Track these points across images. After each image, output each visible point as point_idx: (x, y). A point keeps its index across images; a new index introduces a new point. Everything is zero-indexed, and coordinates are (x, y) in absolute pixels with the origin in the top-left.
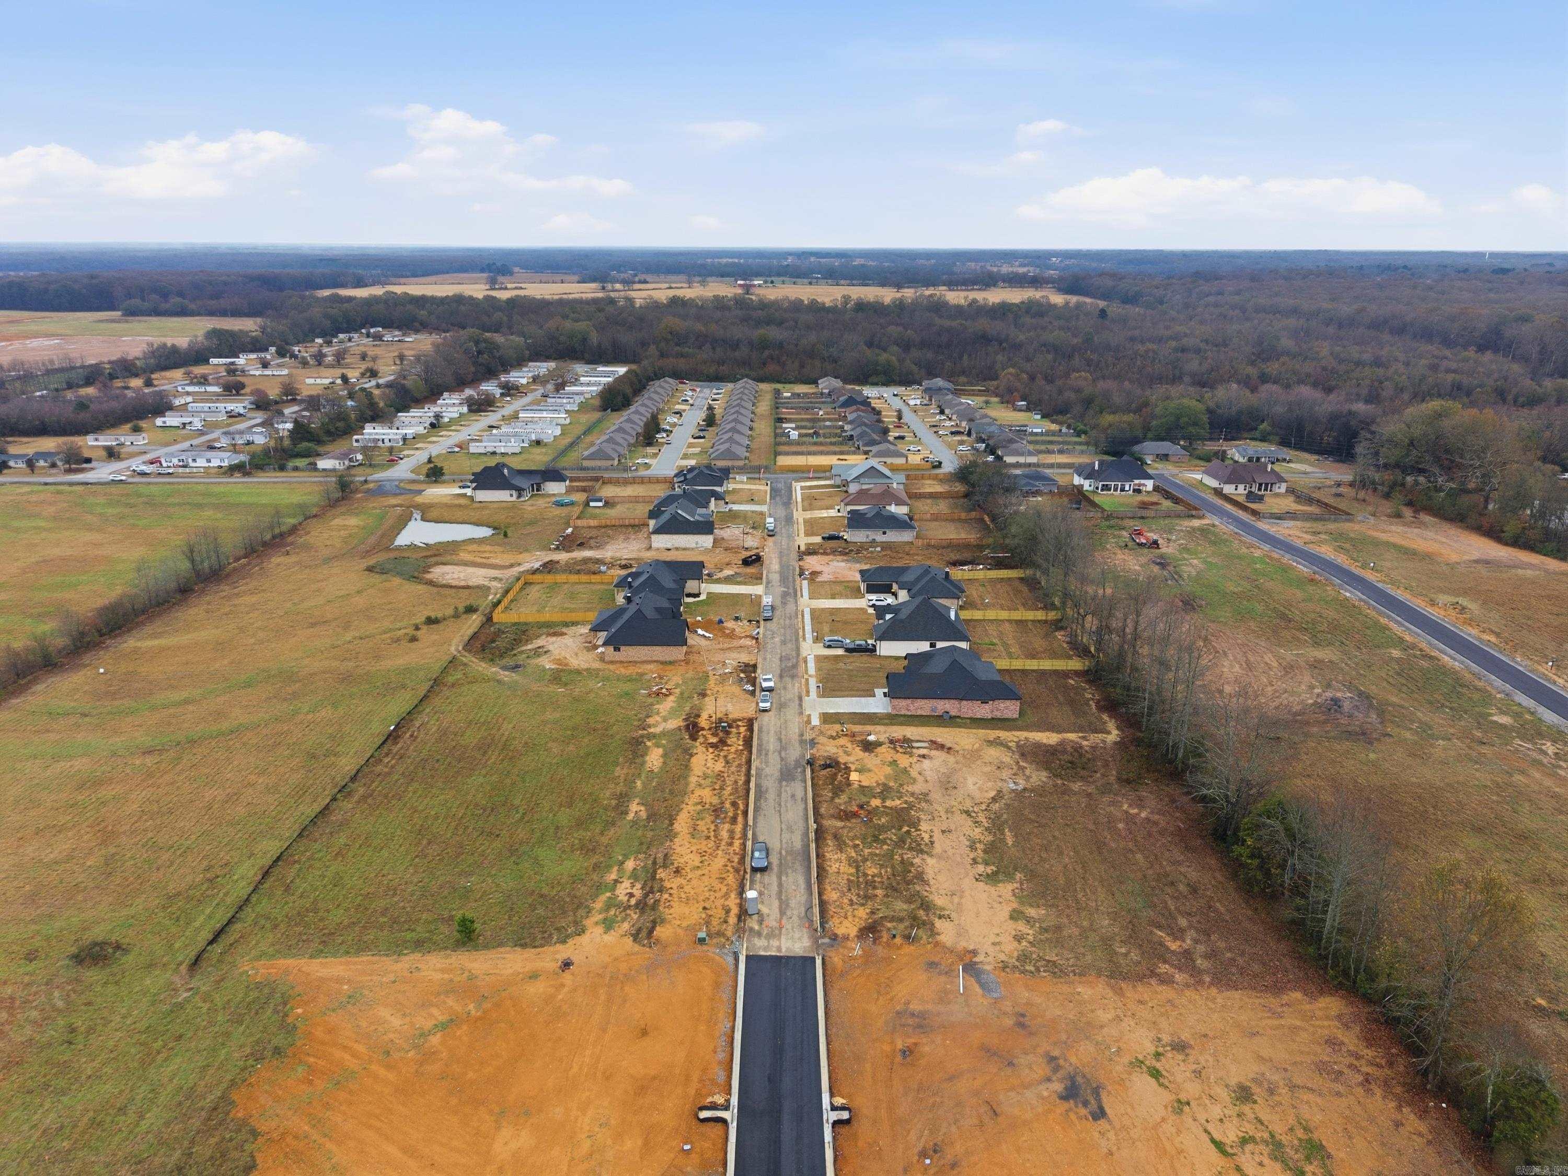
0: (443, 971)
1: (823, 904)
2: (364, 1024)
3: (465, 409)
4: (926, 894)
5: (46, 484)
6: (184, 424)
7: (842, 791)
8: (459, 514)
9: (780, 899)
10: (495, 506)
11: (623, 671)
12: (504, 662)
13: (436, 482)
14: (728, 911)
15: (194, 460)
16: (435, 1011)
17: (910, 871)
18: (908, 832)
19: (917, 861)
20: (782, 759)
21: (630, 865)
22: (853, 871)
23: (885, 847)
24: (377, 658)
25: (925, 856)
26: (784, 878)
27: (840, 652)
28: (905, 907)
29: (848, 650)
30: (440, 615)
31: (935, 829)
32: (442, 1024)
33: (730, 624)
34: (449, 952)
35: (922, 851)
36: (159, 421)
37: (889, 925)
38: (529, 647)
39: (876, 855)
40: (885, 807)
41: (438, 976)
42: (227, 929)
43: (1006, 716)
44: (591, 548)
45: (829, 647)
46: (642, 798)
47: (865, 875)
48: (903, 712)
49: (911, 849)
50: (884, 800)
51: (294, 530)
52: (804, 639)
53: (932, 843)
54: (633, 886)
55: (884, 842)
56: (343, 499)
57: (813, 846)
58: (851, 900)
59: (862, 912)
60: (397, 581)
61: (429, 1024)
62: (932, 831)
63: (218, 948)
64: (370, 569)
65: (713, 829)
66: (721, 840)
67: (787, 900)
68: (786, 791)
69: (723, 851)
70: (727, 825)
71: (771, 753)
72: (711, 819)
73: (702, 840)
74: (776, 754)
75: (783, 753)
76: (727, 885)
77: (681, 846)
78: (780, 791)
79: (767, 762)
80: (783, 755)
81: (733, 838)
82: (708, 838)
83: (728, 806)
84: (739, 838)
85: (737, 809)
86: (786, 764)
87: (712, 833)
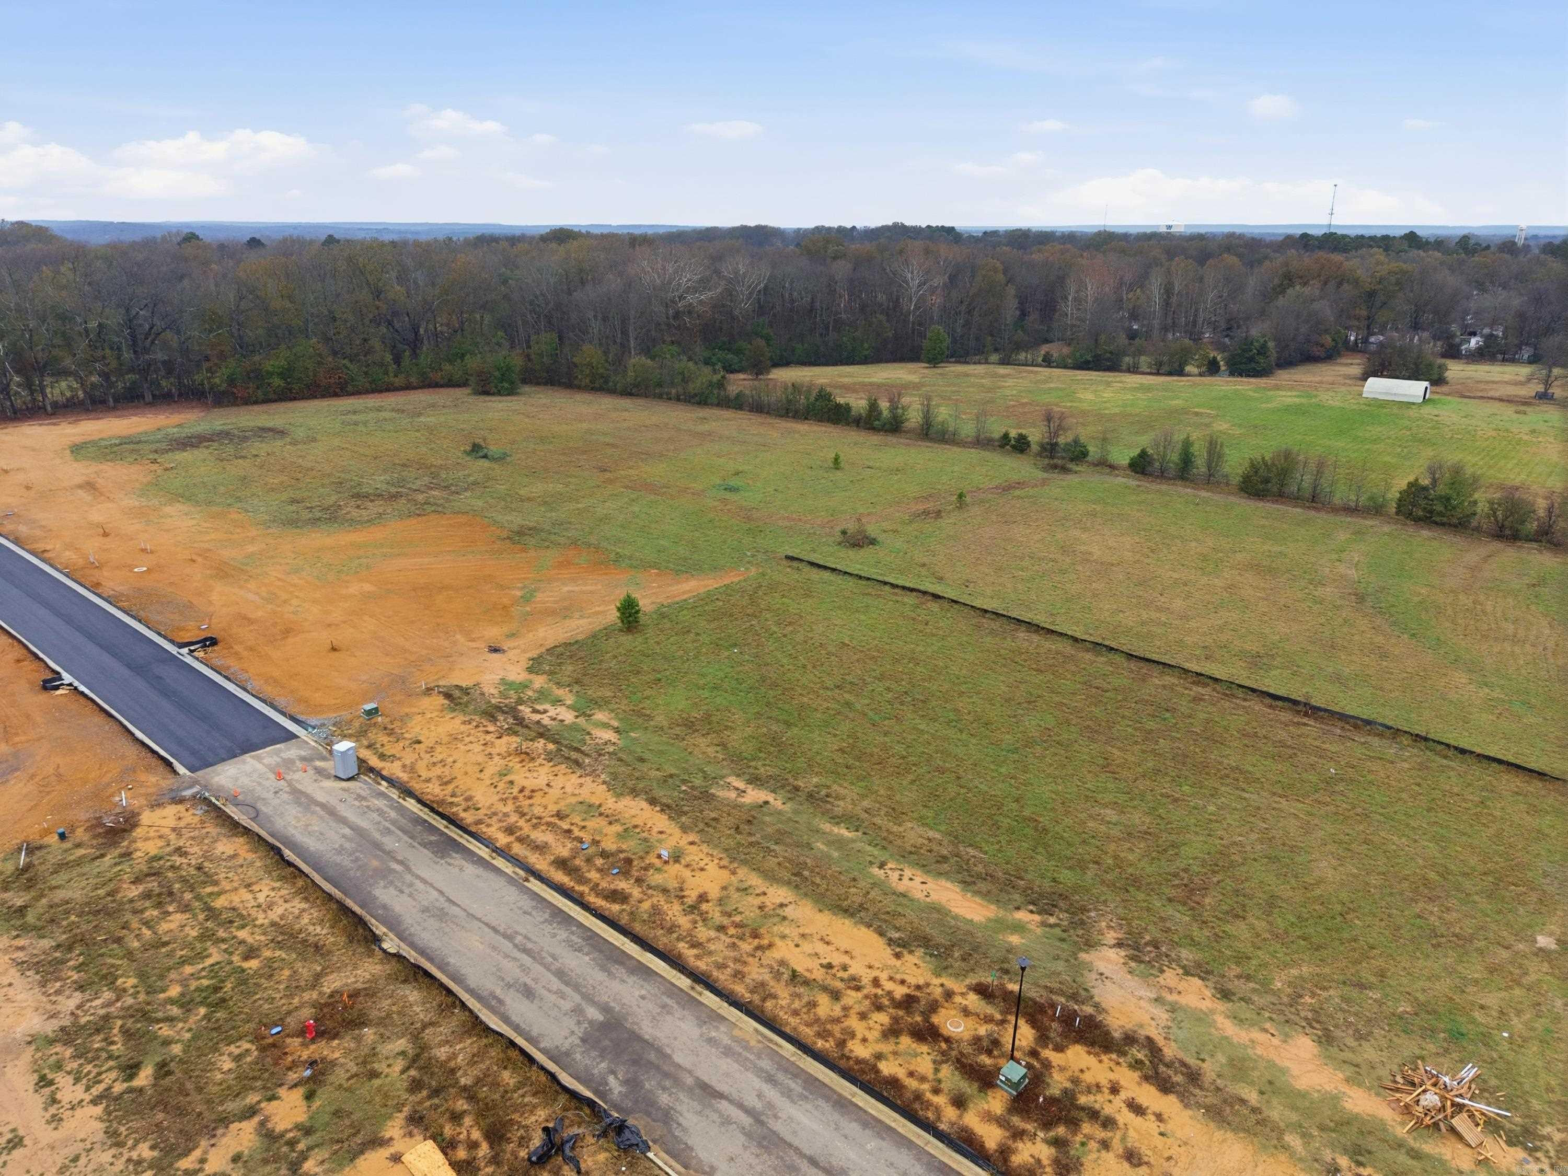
4: (21, 942)
7: (415, 1086)
9: (323, 806)
14: (382, 757)
17: (79, 968)
18: (131, 1070)
19: (70, 1002)
22: (219, 903)
23: (174, 991)
25: (51, 1027)
26: (347, 831)
28: (61, 895)
31: (47, 1135)
35: (66, 1036)
37: (81, 852)
39: (184, 962)
40: (251, 1112)
47: (186, 908)
49: (102, 1025)
50: (269, 1136)
53: (44, 1082)
55: (186, 1004)
58: (184, 854)
62: (56, 1120)
65: (577, 832)
66: (535, 827)
67: (307, 809)
68: (563, 996)
69: (506, 815)
70: (565, 853)
71: (772, 1094)
72: (609, 845)
73: (562, 806)
74: (752, 1101)
75: (746, 1120)
76: (428, 780)
77: (581, 785)
78: (576, 987)
79: (728, 1052)
80: (724, 1105)
81: (520, 840)
82: (559, 815)
83: (622, 885)
84: (509, 845)
85: (596, 891)
86: (677, 1082)
87: (564, 825)
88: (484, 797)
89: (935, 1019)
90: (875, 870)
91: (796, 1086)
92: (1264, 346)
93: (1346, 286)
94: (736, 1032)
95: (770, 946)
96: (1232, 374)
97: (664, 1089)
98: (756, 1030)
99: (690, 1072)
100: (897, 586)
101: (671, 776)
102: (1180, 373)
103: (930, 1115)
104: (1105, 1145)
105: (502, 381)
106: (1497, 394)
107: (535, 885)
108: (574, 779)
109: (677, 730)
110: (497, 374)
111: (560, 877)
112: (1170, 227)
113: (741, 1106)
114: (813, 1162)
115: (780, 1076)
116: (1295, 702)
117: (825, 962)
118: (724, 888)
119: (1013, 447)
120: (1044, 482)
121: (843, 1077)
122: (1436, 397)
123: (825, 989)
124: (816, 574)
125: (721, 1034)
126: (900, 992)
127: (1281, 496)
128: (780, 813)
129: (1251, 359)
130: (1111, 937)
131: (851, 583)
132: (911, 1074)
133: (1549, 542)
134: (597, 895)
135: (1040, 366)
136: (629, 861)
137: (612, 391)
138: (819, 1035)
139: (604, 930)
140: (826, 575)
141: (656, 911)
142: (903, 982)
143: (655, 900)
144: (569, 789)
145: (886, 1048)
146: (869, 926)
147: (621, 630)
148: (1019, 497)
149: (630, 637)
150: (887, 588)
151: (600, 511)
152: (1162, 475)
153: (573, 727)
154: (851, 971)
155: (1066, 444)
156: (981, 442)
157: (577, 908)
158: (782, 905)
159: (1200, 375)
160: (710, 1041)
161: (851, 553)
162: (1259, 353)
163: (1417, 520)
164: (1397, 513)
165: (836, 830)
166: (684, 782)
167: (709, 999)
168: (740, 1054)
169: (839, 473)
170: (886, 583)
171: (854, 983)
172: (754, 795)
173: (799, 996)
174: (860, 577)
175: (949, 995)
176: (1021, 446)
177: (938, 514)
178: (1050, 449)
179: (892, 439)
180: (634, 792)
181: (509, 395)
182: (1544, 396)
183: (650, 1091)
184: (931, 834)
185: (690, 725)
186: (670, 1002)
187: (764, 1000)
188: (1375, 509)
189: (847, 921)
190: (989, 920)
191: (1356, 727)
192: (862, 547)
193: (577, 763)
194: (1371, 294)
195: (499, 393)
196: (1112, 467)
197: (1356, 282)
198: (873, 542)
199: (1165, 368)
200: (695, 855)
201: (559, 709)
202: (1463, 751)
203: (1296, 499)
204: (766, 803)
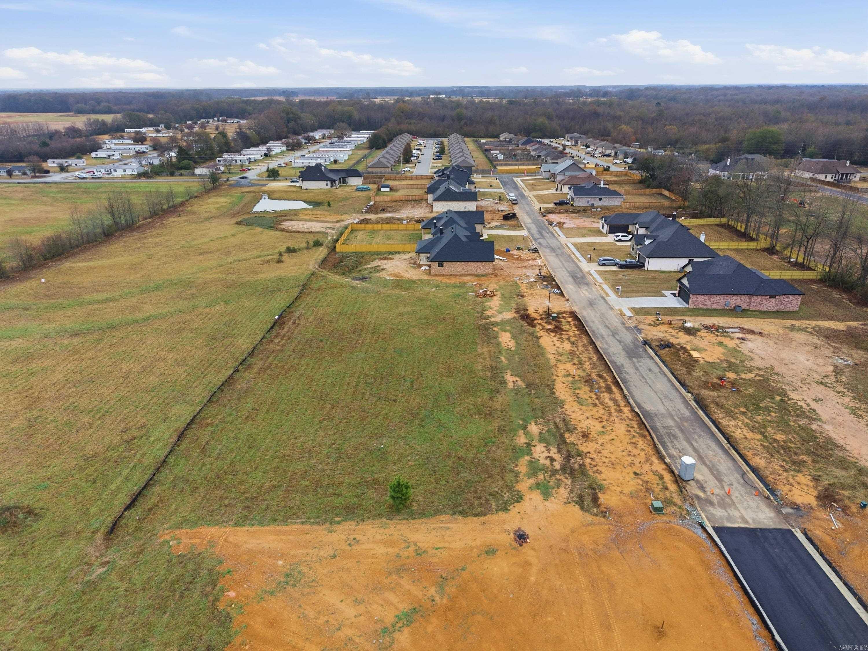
0: (386, 543)
1: (755, 470)
2: (312, 614)
3: (285, 148)
4: (852, 459)
5: (19, 183)
6: (109, 156)
7: (693, 366)
8: (293, 196)
9: (704, 463)
10: (317, 191)
11: (448, 281)
12: (353, 275)
13: (274, 180)
14: (661, 478)
15: (115, 170)
16: (391, 596)
17: (817, 438)
18: (783, 401)
19: (814, 427)
20: (620, 342)
21: (534, 429)
23: (773, 414)
24: (255, 273)
25: (819, 423)
26: (695, 444)
27: (614, 268)
28: (844, 473)
29: (621, 267)
30: (296, 247)
31: (805, 398)
32: (407, 615)
33: (515, 252)
34: (384, 520)
35: (811, 418)
36: (93, 155)
37: (845, 493)
38: (369, 266)
39: (770, 422)
40: (744, 379)
41: (381, 550)
42: (145, 492)
43: (788, 309)
44: (390, 212)
45: (604, 265)
46: (512, 370)
47: (776, 441)
48: (700, 306)
49: (799, 416)
50: (737, 374)
51: (182, 204)
52: (579, 261)
53: (814, 410)
54: (549, 450)
55: (768, 410)
56: (214, 188)
57: (701, 413)
58: (782, 467)
59: (804, 479)
60: (259, 229)
61: (389, 616)
62: (804, 400)
63: (135, 514)
64: (238, 223)
65: (594, 397)
66: (609, 407)
67: (714, 466)
68: (641, 366)
69: (617, 417)
70: (606, 394)
71: (606, 337)
72: (587, 389)
73: (591, 407)
74: (611, 337)
75: (616, 336)
76: (642, 450)
77: (573, 412)
78: (635, 366)
79: (607, 343)
80: (618, 338)
81: (619, 406)
82: (595, 405)
83: (595, 378)
84: (625, 406)
85: (606, 381)
86: (625, 345)
87: (597, 401)
88: (620, 428)
108: (573, 416)
125: (605, 346)
136: (586, 381)
141: (592, 369)
143: (590, 370)
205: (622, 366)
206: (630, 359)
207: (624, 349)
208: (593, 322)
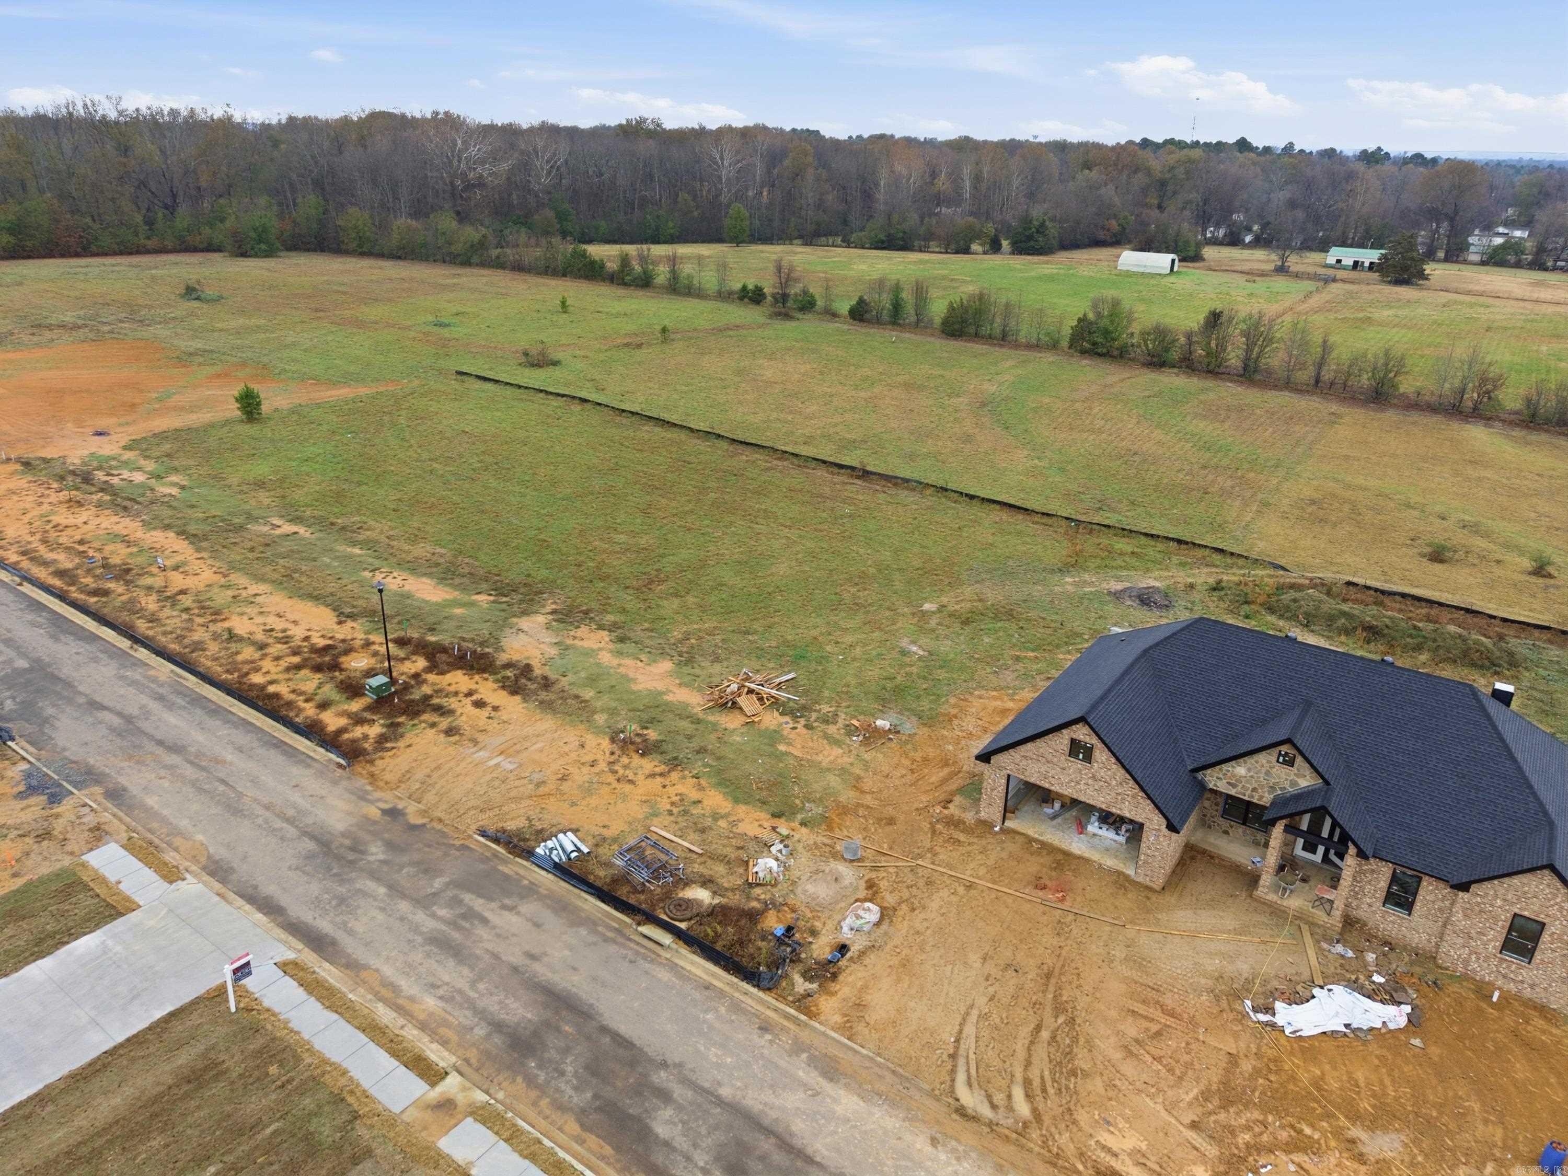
65: (91, 553)
66: (52, 550)
69: (29, 543)
70: (69, 565)
71: (154, 706)
72: (115, 560)
73: (88, 536)
74: (134, 711)
75: (116, 721)
77: (118, 523)
78: (17, 649)
79: (134, 683)
81: (32, 559)
82: (81, 542)
83: (111, 585)
84: (18, 563)
85: (83, 590)
86: (70, 701)
87: (81, 548)
88: (16, 531)
89: (343, 659)
90: (367, 574)
91: (180, 701)
92: (1043, 224)
93: (1140, 175)
94: (152, 673)
95: (224, 620)
96: (1013, 253)
97: (54, 706)
98: (172, 671)
99: (86, 695)
100: (551, 393)
101: (214, 517)
102: (966, 251)
103: (292, 714)
104: (433, 725)
105: (260, 242)
106: (1239, 268)
107: (27, 588)
108: (115, 519)
109: (245, 488)
110: (253, 234)
111: (57, 582)
112: (1036, 137)
113: (119, 714)
114: (160, 743)
115: (172, 697)
116: (853, 468)
117: (268, 627)
118: (210, 586)
119: (750, 299)
120: (761, 326)
121: (228, 694)
122: (1185, 270)
123: (253, 643)
124: (479, 384)
125: (136, 673)
126: (322, 643)
127: (977, 337)
128: (303, 539)
129: (1030, 238)
130: (549, 608)
131: (509, 391)
132: (294, 691)
133: (1187, 367)
134: (82, 592)
135: (840, 246)
136: (128, 571)
137: (381, 255)
138: (228, 671)
139: (73, 614)
140: (489, 386)
141: (132, 601)
142: (331, 638)
143: (135, 594)
144: (103, 526)
145: (281, 677)
146: (327, 606)
147: (242, 421)
148: (730, 337)
149: (249, 426)
150: (542, 395)
151: (290, 339)
152: (878, 321)
153: (142, 485)
154: (289, 633)
155: (796, 295)
156: (724, 296)
157: (57, 601)
158: (256, 595)
159: (985, 253)
160: (122, 678)
161: (527, 372)
162: (1038, 232)
163: (1084, 352)
164: (1070, 348)
165: (349, 549)
166: (223, 521)
167: (143, 653)
168: (143, 685)
169: (565, 316)
170: (541, 391)
171: (286, 640)
172: (288, 528)
173: (227, 649)
174: (520, 387)
175: (368, 644)
176: (754, 296)
177: (639, 346)
178: (782, 298)
179: (640, 293)
180: (167, 527)
181: (266, 256)
182: (1281, 270)
183: (41, 708)
184: (438, 550)
185: (260, 484)
186: (101, 656)
187: (193, 652)
188: (1054, 346)
189: (310, 604)
190: (446, 600)
191: (895, 485)
192: (541, 367)
193: (125, 508)
194: (1163, 184)
195: (256, 256)
196: (834, 315)
197: (1149, 172)
198: (555, 363)
199: (953, 246)
200: (196, 565)
201: (135, 474)
202: (972, 497)
203: (989, 339)
204: (296, 533)
205: (56, 638)
206: (38, 661)
207: (69, 685)
208: (240, 750)
